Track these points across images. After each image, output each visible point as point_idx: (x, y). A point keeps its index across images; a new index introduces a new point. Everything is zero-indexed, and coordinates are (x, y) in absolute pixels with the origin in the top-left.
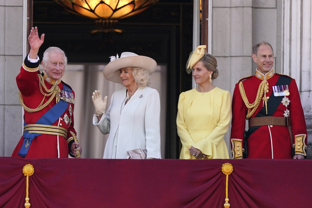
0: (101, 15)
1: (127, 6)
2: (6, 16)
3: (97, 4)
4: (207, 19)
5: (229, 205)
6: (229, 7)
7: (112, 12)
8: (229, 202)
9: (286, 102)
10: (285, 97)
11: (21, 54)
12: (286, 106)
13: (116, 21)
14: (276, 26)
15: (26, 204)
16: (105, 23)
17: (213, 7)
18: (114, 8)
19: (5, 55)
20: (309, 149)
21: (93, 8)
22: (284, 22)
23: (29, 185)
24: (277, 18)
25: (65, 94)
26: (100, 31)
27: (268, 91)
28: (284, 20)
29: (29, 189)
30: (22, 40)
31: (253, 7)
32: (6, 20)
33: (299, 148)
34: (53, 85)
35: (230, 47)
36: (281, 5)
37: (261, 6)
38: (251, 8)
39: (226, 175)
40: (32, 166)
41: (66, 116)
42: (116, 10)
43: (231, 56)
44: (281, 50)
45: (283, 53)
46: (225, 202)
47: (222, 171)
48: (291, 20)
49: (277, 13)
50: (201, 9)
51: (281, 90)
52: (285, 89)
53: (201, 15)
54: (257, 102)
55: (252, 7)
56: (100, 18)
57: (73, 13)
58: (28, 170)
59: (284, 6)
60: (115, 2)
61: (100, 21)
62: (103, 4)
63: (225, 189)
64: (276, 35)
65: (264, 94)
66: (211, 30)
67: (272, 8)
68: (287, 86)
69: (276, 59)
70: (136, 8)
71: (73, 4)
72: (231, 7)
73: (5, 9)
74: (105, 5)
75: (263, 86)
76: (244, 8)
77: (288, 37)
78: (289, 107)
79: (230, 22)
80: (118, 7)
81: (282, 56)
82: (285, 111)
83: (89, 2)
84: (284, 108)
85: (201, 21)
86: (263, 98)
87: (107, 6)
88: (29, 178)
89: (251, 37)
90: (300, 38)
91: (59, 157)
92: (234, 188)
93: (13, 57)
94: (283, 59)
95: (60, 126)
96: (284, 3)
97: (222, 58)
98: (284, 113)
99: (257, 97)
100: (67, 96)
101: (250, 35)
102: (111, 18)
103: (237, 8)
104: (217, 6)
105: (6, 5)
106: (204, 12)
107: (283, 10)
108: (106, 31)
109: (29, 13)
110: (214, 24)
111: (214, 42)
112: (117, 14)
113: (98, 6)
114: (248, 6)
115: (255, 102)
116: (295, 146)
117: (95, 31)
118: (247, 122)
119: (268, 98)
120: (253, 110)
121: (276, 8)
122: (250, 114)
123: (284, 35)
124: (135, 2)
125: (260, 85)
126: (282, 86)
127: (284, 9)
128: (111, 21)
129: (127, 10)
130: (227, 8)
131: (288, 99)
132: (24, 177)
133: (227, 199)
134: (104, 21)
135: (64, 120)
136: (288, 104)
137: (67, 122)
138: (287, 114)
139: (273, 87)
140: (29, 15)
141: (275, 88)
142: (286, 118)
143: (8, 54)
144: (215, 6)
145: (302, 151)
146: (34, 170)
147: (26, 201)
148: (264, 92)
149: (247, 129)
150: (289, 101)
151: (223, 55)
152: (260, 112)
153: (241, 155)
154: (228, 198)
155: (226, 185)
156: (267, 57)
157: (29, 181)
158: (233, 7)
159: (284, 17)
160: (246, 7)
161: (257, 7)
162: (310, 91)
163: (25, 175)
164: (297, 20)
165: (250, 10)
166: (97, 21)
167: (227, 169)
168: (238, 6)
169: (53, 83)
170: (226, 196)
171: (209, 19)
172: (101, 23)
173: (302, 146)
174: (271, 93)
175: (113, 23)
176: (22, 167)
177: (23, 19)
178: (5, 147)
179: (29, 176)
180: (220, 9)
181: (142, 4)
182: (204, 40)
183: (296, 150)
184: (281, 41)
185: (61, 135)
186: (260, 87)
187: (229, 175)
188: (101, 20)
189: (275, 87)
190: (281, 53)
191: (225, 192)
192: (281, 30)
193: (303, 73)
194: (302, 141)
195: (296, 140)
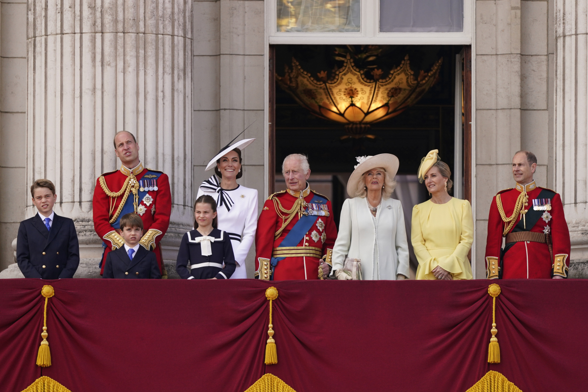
0: (351, 119)
1: (381, 109)
2: (245, 121)
3: (347, 106)
4: (470, 123)
5: (496, 331)
6: (495, 110)
7: (363, 115)
8: (496, 327)
9: (546, 217)
10: (546, 212)
11: (262, 164)
12: (547, 222)
13: (369, 126)
14: (547, 130)
15: (269, 332)
16: (356, 128)
17: (476, 110)
18: (365, 111)
20: (585, 268)
21: (342, 111)
22: (556, 126)
23: (272, 310)
24: (549, 121)
25: (313, 206)
26: (351, 137)
27: (527, 204)
28: (556, 123)
29: (272, 314)
30: (264, 148)
31: (522, 108)
32: (246, 125)
33: (558, 268)
34: (297, 198)
35: (496, 154)
36: (553, 106)
37: (530, 108)
38: (519, 111)
39: (493, 298)
40: (275, 288)
41: (314, 233)
42: (368, 113)
43: (497, 164)
44: (553, 157)
45: (556, 160)
46: (492, 327)
47: (489, 292)
48: (564, 123)
49: (549, 116)
50: (463, 111)
51: (542, 204)
52: (546, 203)
53: (464, 118)
55: (520, 109)
56: (350, 123)
57: (320, 117)
58: (271, 293)
59: (556, 108)
60: (367, 104)
61: (350, 126)
62: (354, 107)
63: (492, 313)
64: (547, 140)
65: (522, 207)
66: (475, 135)
67: (543, 110)
68: (549, 200)
69: (547, 166)
70: (390, 110)
71: (320, 107)
72: (497, 109)
73: (244, 114)
74: (356, 108)
75: (522, 198)
76: (512, 110)
77: (561, 142)
78: (550, 223)
79: (496, 126)
80: (371, 109)
81: (555, 164)
82: (545, 227)
83: (338, 104)
84: (545, 224)
85: (463, 125)
86: (521, 211)
87: (358, 109)
88: (272, 303)
90: (574, 143)
92: (502, 312)
93: (253, 167)
94: (556, 167)
96: (556, 104)
97: (486, 166)
98: (544, 229)
99: (515, 210)
100: (315, 209)
101: (519, 139)
102: (363, 122)
103: (504, 110)
104: (481, 108)
105: (245, 109)
106: (467, 115)
107: (555, 112)
108: (357, 137)
109: (271, 118)
110: (478, 129)
111: (478, 149)
112: (369, 118)
113: (348, 109)
114: (516, 107)
115: (513, 215)
116: (554, 266)
117: (345, 137)
118: (504, 239)
119: (526, 211)
120: (511, 224)
121: (547, 110)
122: (507, 230)
123: (556, 140)
124: (389, 104)
125: (519, 197)
126: (544, 200)
127: (556, 110)
128: (363, 126)
129: (380, 114)
130: (492, 111)
131: (549, 214)
132: (266, 301)
133: (494, 324)
134: (354, 126)
136: (549, 220)
137: (316, 240)
138: (547, 230)
139: (533, 200)
140: (271, 120)
142: (546, 234)
143: (247, 164)
144: (479, 108)
145: (561, 272)
146: (278, 293)
147: (269, 328)
148: (522, 205)
149: (503, 246)
150: (551, 217)
151: (488, 163)
152: (518, 226)
153: (497, 274)
154: (496, 323)
155: (492, 308)
156: (517, 165)
157: (272, 305)
158: (499, 109)
159: (556, 120)
160: (514, 109)
161: (525, 108)
162: (586, 202)
163: (268, 299)
164: (571, 123)
165: (518, 113)
166: (347, 126)
167: (494, 289)
168: (505, 108)
169: (297, 196)
170: (492, 321)
171: (473, 123)
172: (352, 128)
173: (561, 266)
174: (530, 207)
175: (365, 127)
176: (265, 291)
177: (264, 125)
179: (273, 300)
180: (485, 111)
181: (397, 106)
182: (467, 146)
183: (555, 271)
184: (553, 146)
185: (308, 255)
186: (518, 199)
187: (496, 297)
188: (352, 124)
189: (536, 200)
190: (553, 160)
191: (492, 316)
192: (553, 134)
193: (578, 182)
194: (562, 261)
195: (555, 260)
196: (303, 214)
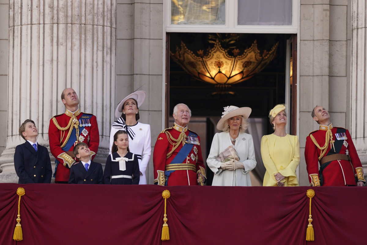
0: (219, 81)
1: (238, 75)
2: (150, 82)
3: (216, 73)
4: (296, 84)
5: (312, 220)
6: (312, 76)
7: (227, 79)
8: (312, 218)
10: (345, 141)
11: (161, 110)
12: (346, 147)
13: (230, 86)
14: (346, 89)
15: (164, 219)
16: (222, 87)
17: (300, 76)
18: (228, 76)
19: (149, 111)
21: (213, 76)
22: (352, 87)
23: (166, 205)
24: (347, 84)
25: (190, 138)
26: (218, 93)
27: (333, 137)
28: (352, 85)
29: (166, 208)
30: (162, 100)
31: (330, 75)
32: (150, 85)
33: (360, 176)
34: (181, 132)
35: (313, 105)
36: (350, 74)
37: (335, 75)
39: (310, 198)
40: (169, 191)
41: (192, 155)
42: (230, 78)
44: (349, 107)
45: (351, 109)
46: (309, 218)
47: (307, 195)
48: (357, 85)
49: (347, 80)
51: (341, 136)
52: (343, 136)
54: (326, 144)
55: (329, 76)
56: (218, 84)
57: (199, 80)
58: (166, 194)
59: (352, 75)
60: (229, 72)
61: (218, 86)
62: (221, 73)
63: (309, 208)
64: (346, 96)
66: (299, 93)
67: (343, 76)
69: (346, 113)
70: (244, 76)
71: (199, 73)
73: (149, 77)
74: (222, 74)
75: (329, 133)
76: (323, 76)
77: (355, 98)
78: (348, 148)
79: (313, 87)
80: (232, 75)
81: (350, 112)
83: (210, 72)
85: (291, 86)
86: (330, 142)
87: (223, 75)
88: (167, 200)
89: (328, 97)
90: (363, 98)
91: (189, 185)
92: (316, 208)
93: (155, 112)
94: (351, 113)
95: (188, 163)
96: (352, 73)
97: (306, 113)
98: (346, 152)
99: (326, 141)
100: (192, 140)
101: (327, 95)
102: (226, 83)
103: (318, 77)
104: (303, 75)
105: (150, 74)
106: (294, 79)
107: (351, 78)
108: (223, 93)
109: (167, 80)
110: (301, 88)
111: (301, 101)
112: (231, 81)
113: (217, 75)
114: (326, 75)
116: (357, 175)
117: (215, 93)
119: (334, 141)
120: (324, 151)
121: (346, 76)
123: (352, 96)
124: (244, 72)
125: (327, 133)
126: (341, 133)
127: (352, 77)
128: (226, 86)
129: (238, 78)
130: (310, 77)
132: (163, 199)
133: (310, 216)
134: (221, 86)
135: (191, 158)
137: (193, 159)
139: (336, 134)
140: (167, 81)
141: (337, 135)
142: (348, 156)
143: (151, 110)
144: (302, 75)
145: (362, 178)
146: (170, 194)
147: (164, 217)
150: (347, 144)
151: (307, 111)
152: (330, 152)
153: (319, 184)
154: (311, 214)
155: (309, 205)
157: (166, 202)
158: (315, 76)
159: (352, 83)
160: (325, 75)
161: (332, 75)
163: (164, 198)
164: (361, 85)
165: (327, 78)
166: (216, 86)
167: (310, 193)
168: (319, 75)
170: (309, 213)
171: (298, 84)
172: (219, 87)
173: (362, 175)
175: (228, 87)
176: (162, 192)
177: (162, 84)
178: (150, 178)
179: (167, 199)
180: (305, 77)
181: (249, 73)
182: (294, 100)
183: (359, 178)
184: (350, 100)
185: (190, 169)
187: (312, 198)
190: (350, 109)
191: (309, 210)
192: (350, 92)
194: (361, 172)
195: (357, 171)
196: (186, 143)
